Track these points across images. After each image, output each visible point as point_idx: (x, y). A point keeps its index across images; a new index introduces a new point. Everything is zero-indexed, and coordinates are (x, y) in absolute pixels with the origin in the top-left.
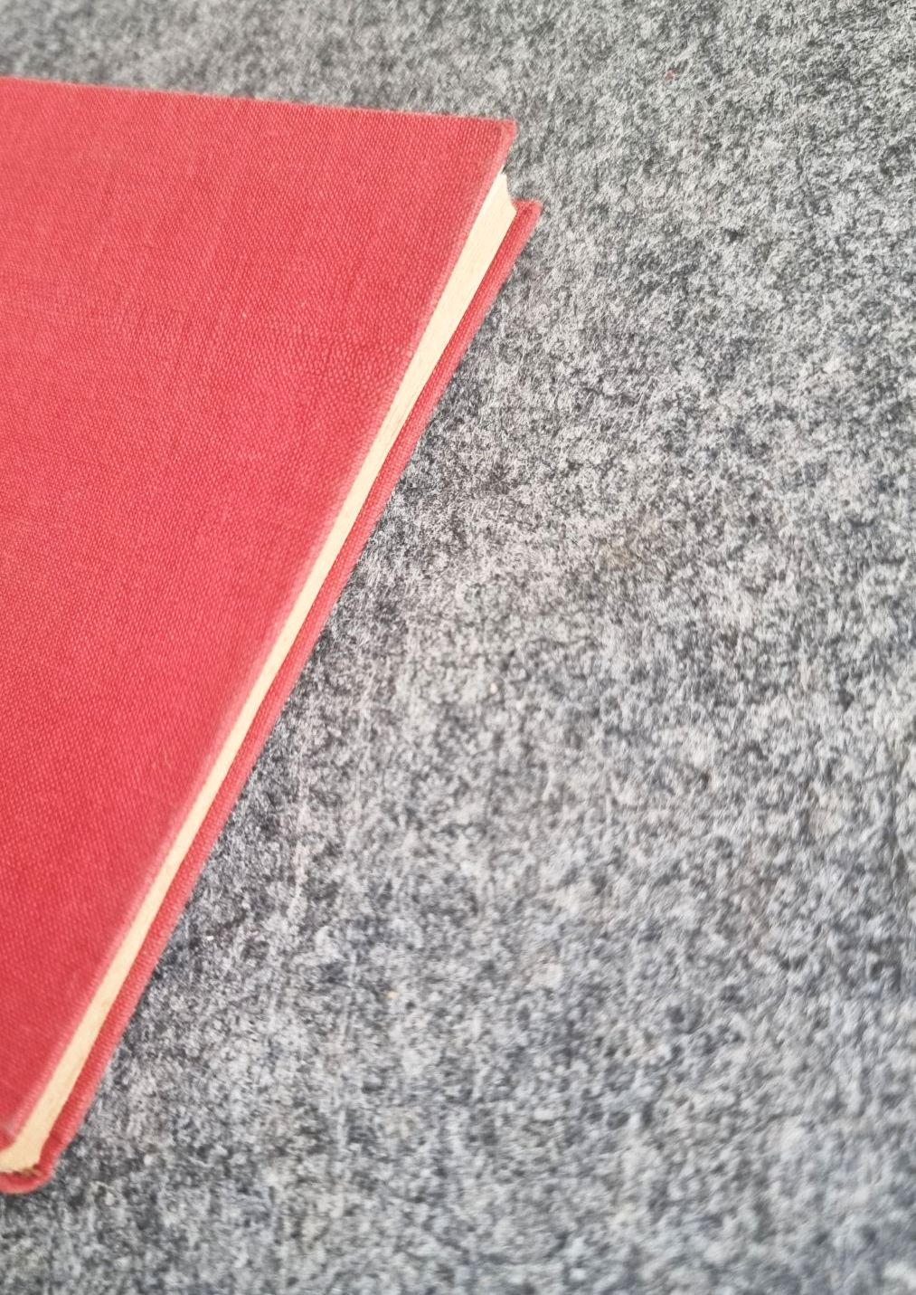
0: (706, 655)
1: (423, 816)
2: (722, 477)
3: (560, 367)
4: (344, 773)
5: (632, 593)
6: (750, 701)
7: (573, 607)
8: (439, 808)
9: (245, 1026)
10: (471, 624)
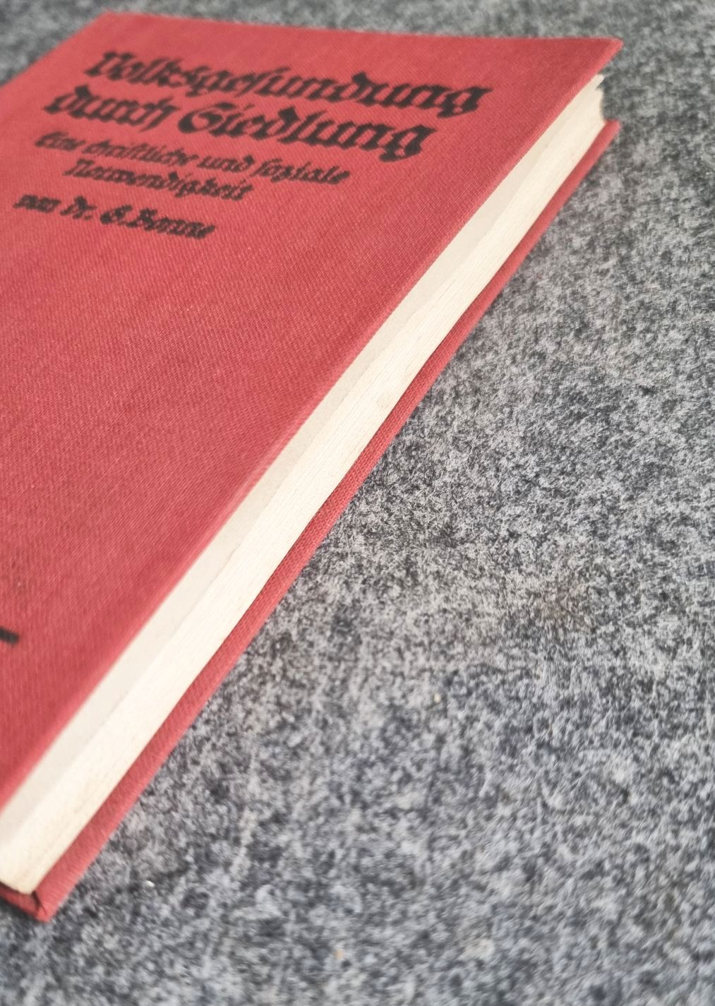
0: (626, 695)
1: (369, 799)
2: (639, 561)
3: (504, 461)
4: (295, 753)
5: (562, 639)
6: (663, 736)
7: (512, 643)
8: (382, 792)
9: (179, 968)
10: (421, 644)
